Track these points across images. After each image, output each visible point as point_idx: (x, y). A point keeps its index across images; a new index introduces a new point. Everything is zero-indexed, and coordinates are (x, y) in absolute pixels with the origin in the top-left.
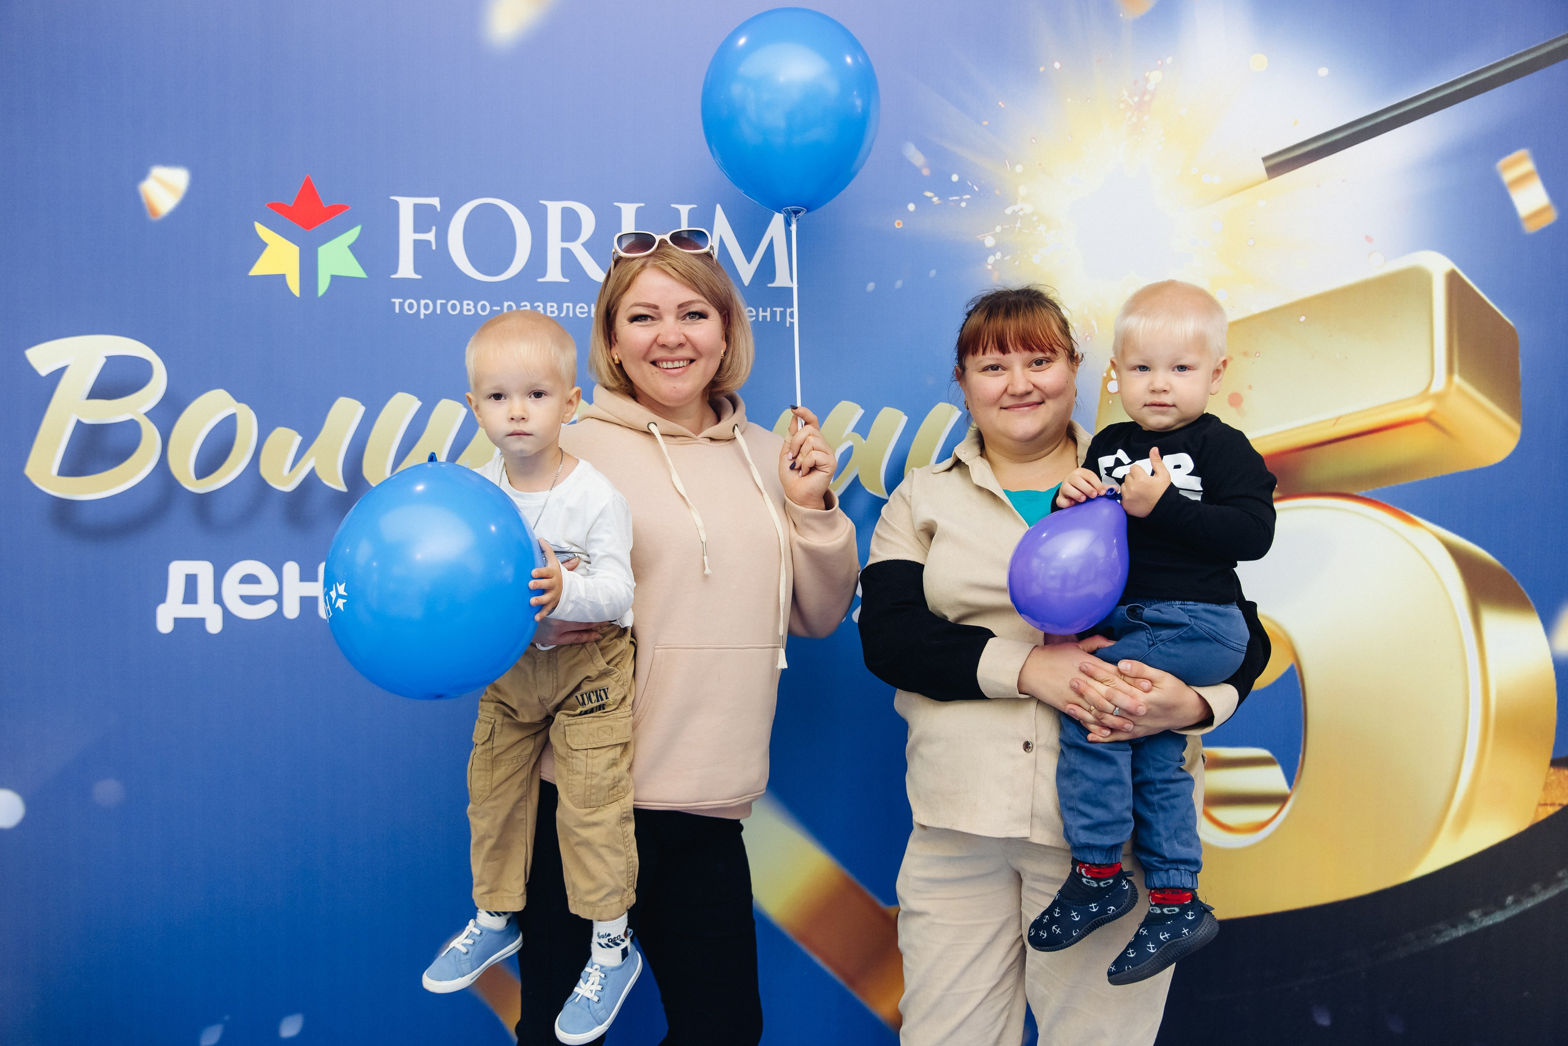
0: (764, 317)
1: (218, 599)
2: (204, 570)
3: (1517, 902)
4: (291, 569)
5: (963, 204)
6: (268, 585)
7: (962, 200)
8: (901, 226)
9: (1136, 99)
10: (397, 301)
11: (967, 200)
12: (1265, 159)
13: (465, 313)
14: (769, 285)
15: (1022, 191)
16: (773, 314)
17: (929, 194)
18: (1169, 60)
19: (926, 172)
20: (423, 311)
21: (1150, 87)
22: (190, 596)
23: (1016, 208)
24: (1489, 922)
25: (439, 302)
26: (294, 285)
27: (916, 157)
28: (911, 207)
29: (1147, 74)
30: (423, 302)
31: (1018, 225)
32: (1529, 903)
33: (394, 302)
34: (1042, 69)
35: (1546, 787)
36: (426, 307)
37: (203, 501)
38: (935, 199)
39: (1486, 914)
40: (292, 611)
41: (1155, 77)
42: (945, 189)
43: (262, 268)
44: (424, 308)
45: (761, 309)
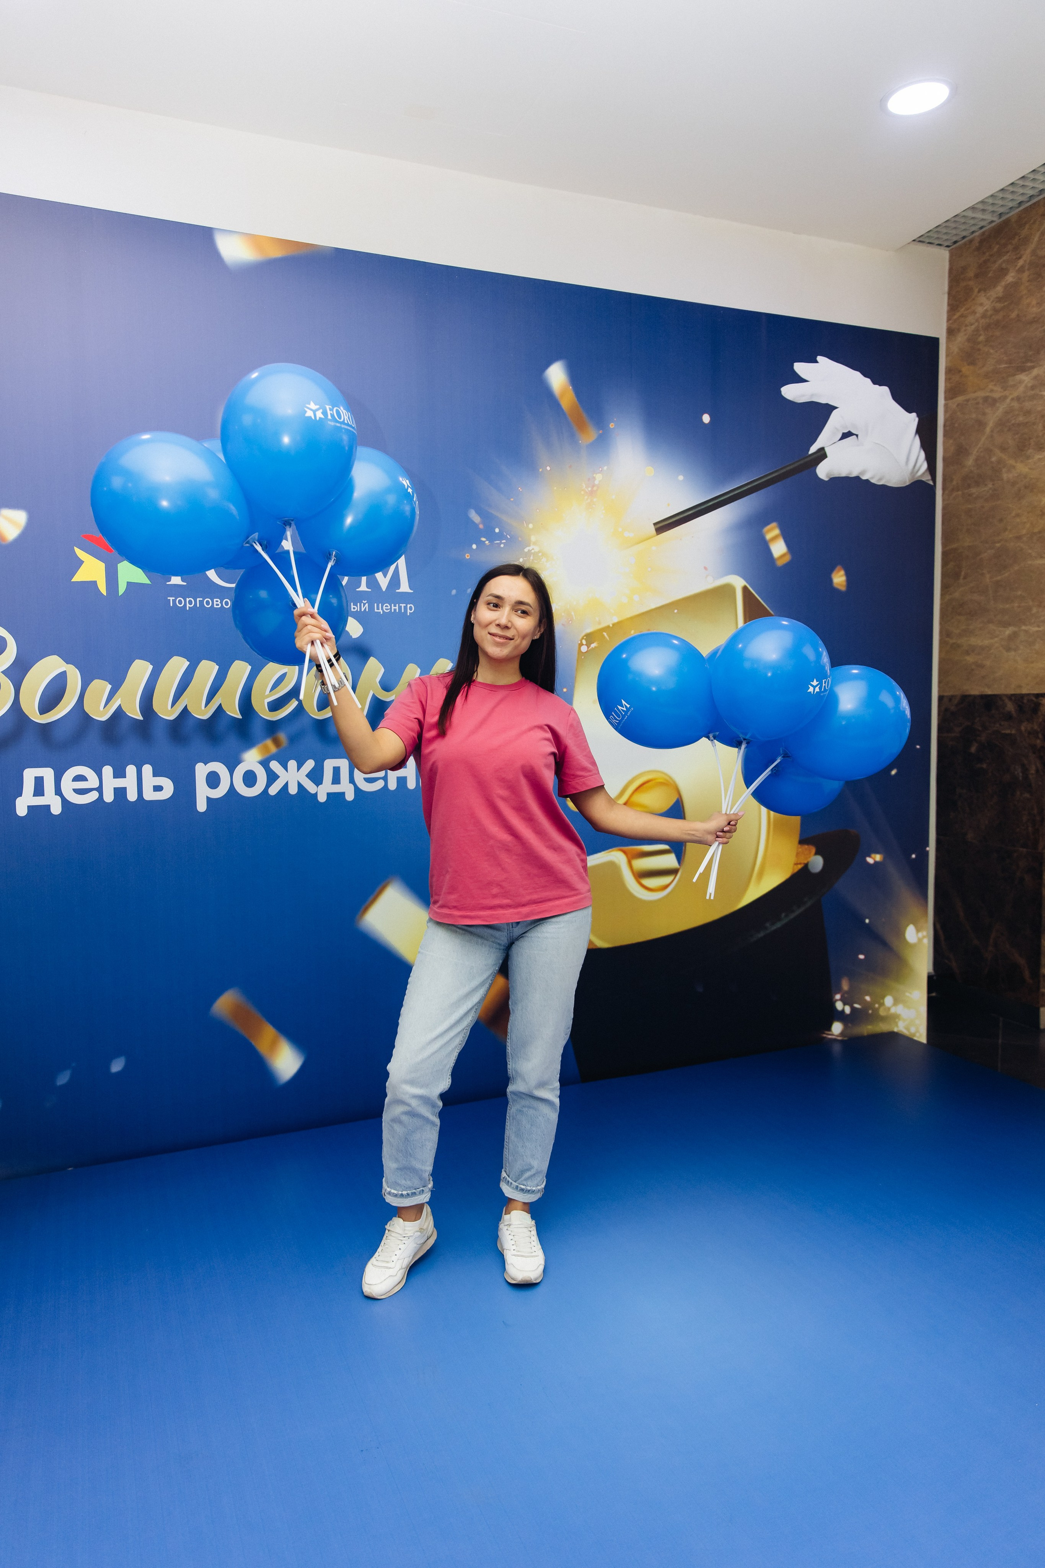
0: (395, 610)
1: (58, 792)
2: (48, 774)
3: (786, 916)
4: (108, 771)
5: (502, 546)
6: (93, 781)
7: (501, 543)
8: (469, 557)
9: (590, 489)
10: (171, 599)
11: (504, 543)
12: (655, 524)
13: (215, 606)
14: (397, 591)
15: (533, 538)
16: (400, 608)
17: (483, 539)
18: (605, 468)
19: (481, 526)
20: (188, 605)
21: (597, 482)
22: (39, 790)
23: (530, 548)
24: (774, 928)
25: (198, 599)
26: (103, 588)
27: (475, 517)
28: (474, 546)
29: (594, 475)
30: (188, 600)
31: (532, 558)
32: (792, 916)
33: (170, 599)
34: (540, 470)
35: (798, 854)
36: (190, 602)
37: (45, 729)
38: (487, 542)
39: (773, 924)
40: (109, 797)
41: (599, 477)
42: (492, 537)
43: (80, 576)
44: (189, 603)
45: (393, 605)
